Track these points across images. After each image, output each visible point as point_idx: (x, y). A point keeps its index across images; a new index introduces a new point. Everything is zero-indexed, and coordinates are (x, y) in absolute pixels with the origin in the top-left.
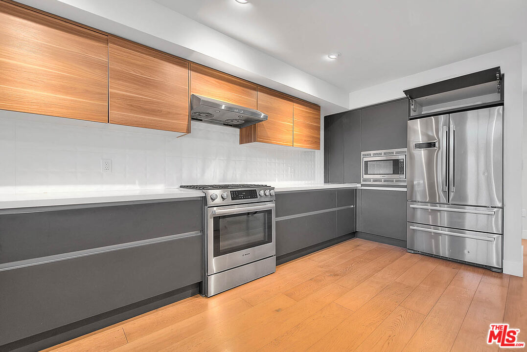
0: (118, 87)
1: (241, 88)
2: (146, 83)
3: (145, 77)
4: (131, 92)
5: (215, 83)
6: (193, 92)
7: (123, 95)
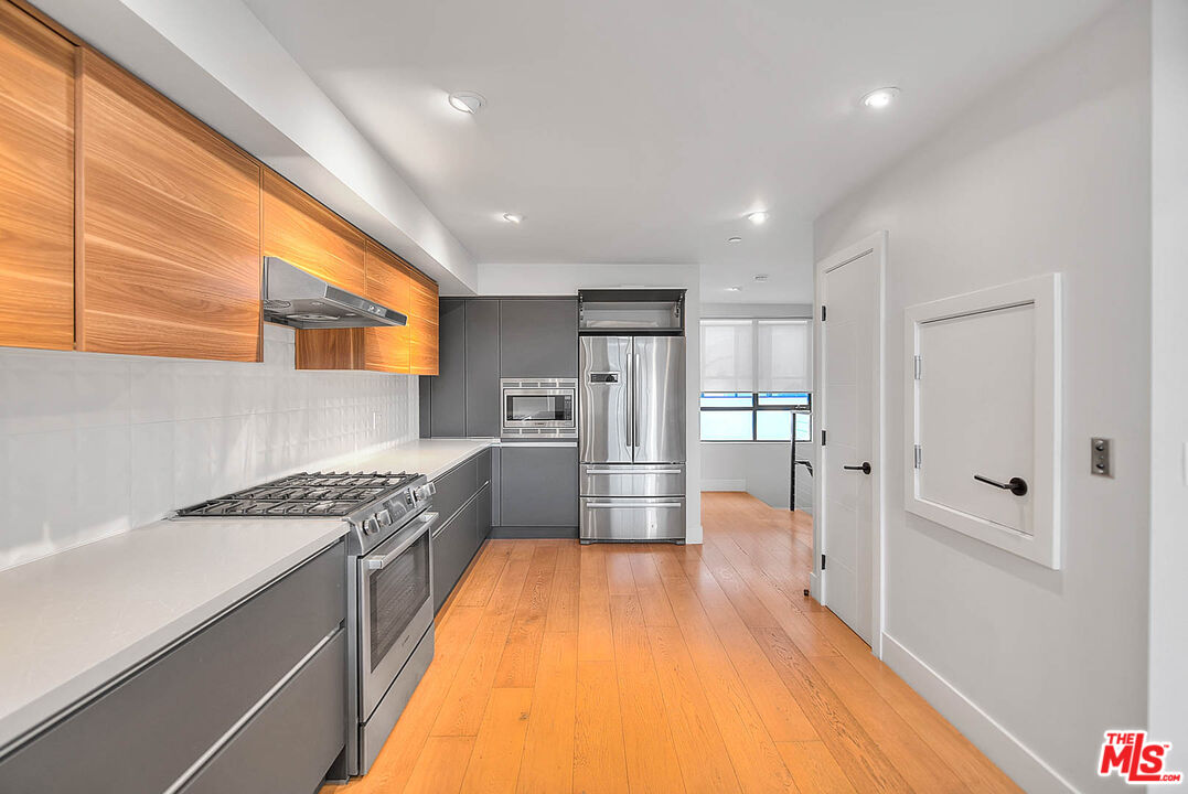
0: (111, 228)
1: (345, 242)
2: (177, 221)
3: (173, 201)
4: (141, 246)
5: (305, 226)
6: (268, 249)
7: (122, 256)
